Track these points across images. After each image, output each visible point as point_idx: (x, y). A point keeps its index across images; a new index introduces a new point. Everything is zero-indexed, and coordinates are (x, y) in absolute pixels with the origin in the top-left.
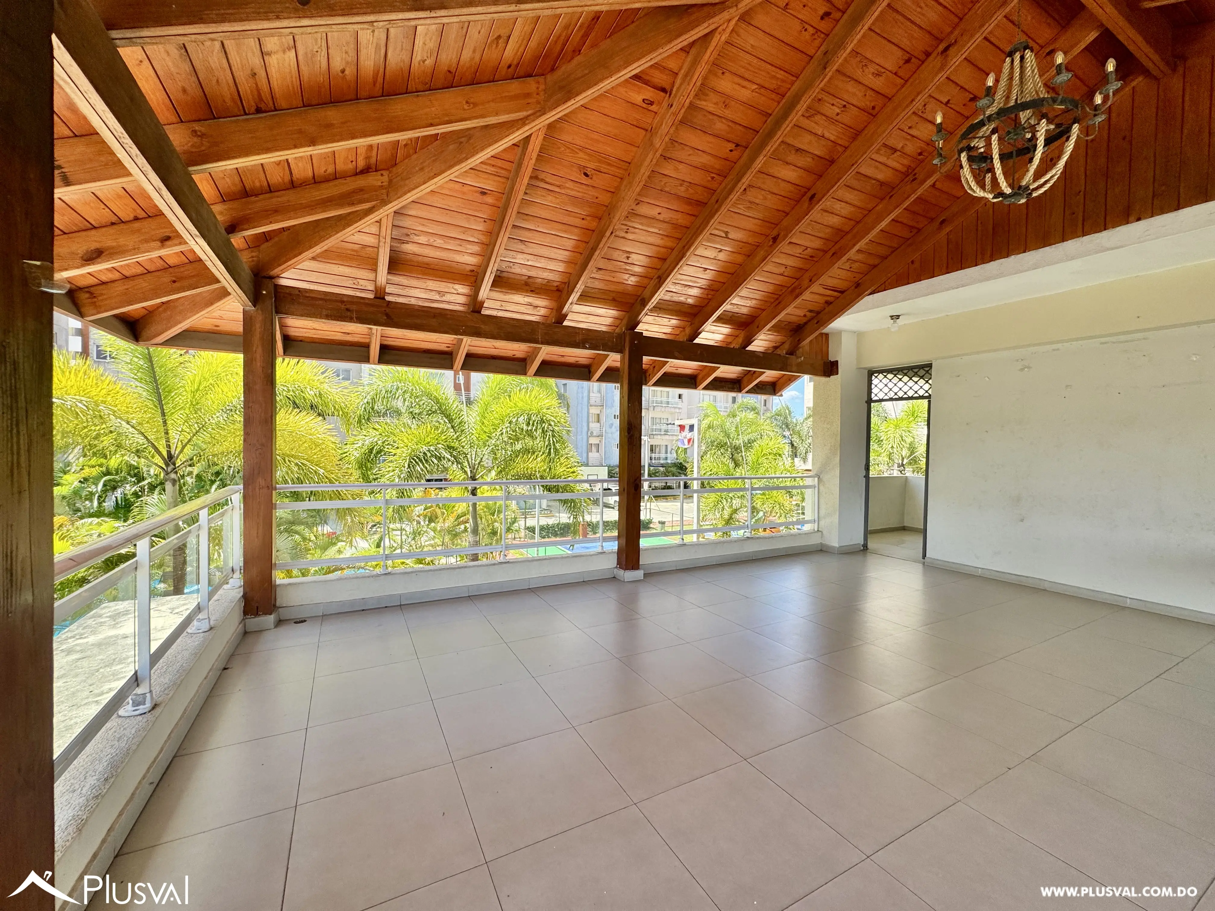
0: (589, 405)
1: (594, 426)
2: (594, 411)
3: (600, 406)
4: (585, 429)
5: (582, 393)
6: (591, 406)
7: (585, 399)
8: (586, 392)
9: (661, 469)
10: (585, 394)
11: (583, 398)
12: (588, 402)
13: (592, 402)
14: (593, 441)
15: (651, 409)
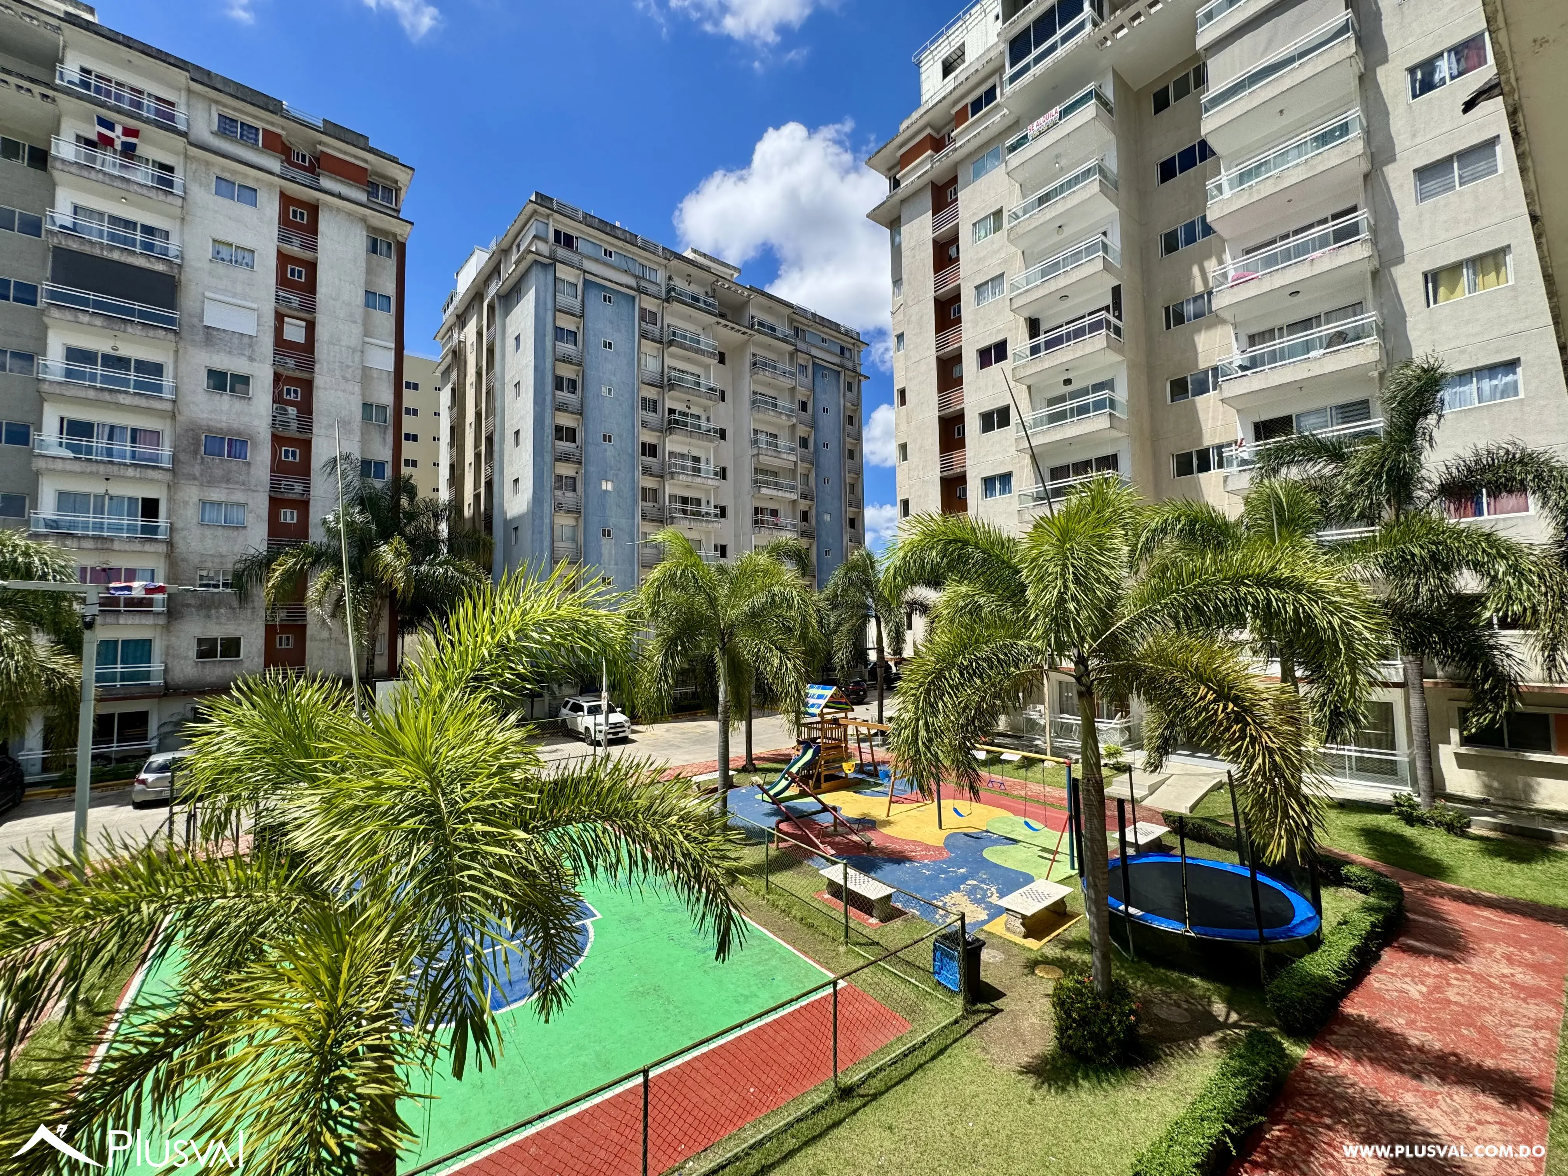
5: (542, 542)
8: (549, 539)
10: (547, 543)
11: (542, 549)
12: (552, 556)
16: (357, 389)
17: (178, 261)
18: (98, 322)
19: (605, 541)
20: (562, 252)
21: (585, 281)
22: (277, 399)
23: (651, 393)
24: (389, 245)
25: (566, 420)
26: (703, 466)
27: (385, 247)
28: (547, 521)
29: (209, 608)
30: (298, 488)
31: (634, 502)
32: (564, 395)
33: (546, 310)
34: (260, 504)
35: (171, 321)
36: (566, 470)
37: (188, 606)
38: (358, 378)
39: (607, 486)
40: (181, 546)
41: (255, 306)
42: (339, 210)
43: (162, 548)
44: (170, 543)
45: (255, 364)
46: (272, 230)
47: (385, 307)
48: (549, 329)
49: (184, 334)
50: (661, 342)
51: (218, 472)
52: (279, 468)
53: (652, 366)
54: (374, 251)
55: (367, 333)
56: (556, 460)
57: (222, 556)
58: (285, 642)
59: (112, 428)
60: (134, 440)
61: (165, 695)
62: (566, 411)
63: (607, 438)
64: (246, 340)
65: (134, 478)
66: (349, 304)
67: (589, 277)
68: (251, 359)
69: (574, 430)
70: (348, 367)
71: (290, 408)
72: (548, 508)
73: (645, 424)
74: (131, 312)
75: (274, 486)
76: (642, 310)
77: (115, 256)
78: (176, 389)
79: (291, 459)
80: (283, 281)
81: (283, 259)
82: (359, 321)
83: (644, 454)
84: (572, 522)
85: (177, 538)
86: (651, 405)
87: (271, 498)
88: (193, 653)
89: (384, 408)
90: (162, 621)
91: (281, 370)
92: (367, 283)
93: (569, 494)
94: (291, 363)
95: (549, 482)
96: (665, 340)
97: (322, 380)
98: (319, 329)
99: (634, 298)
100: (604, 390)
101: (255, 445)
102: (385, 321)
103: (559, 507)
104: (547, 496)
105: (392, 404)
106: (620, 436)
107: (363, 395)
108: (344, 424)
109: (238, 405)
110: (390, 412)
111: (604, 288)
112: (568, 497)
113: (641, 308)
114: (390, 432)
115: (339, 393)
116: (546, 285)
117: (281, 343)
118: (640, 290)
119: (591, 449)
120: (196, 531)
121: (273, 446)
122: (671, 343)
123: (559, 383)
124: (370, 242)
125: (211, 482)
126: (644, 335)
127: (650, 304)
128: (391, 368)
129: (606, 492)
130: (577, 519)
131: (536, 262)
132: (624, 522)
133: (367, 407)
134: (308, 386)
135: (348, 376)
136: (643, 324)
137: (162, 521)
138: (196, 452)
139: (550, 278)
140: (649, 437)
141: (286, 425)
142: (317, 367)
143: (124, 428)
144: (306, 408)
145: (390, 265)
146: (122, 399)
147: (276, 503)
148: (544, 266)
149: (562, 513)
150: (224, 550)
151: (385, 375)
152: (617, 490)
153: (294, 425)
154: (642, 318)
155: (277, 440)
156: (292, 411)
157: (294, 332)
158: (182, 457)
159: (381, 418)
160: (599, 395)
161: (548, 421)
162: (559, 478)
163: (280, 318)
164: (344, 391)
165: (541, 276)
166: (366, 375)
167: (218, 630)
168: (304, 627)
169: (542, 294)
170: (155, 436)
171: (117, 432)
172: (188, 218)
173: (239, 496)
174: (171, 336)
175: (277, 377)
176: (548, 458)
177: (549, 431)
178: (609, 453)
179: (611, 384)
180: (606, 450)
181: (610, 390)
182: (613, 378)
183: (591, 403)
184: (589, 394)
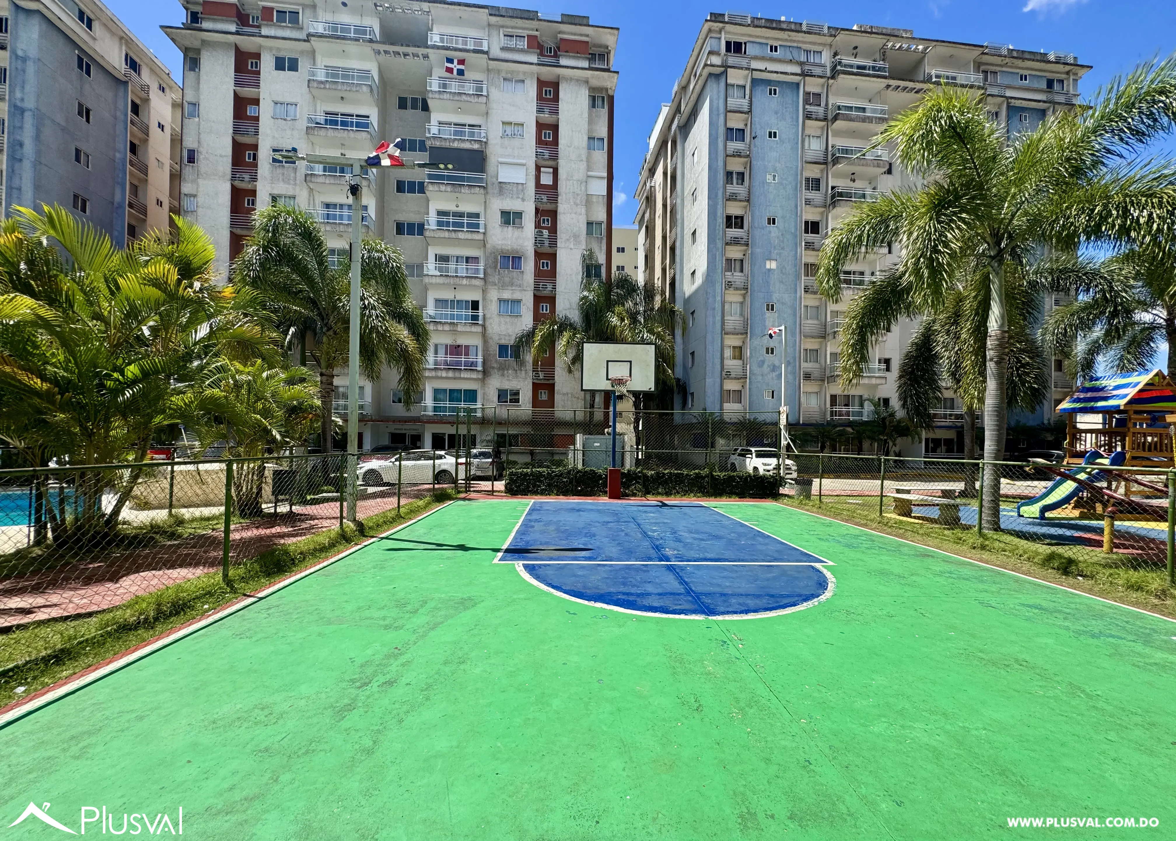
0: (724, 332)
1: (732, 364)
2: (732, 341)
3: (742, 334)
4: (718, 367)
5: (714, 317)
6: (725, 334)
7: (718, 325)
8: (720, 314)
9: (849, 429)
10: (718, 318)
11: (714, 323)
12: (723, 329)
13: (729, 326)
14: (731, 385)
15: (831, 337)
16: (584, 210)
17: (485, 140)
18: (449, 188)
19: (768, 314)
20: (732, 59)
21: (753, 79)
22: (538, 226)
23: (814, 172)
24: (603, 98)
25: (735, 210)
27: (600, 103)
28: (719, 298)
29: (503, 369)
30: (550, 287)
31: (798, 277)
32: (734, 188)
33: (718, 115)
34: (528, 299)
35: (481, 180)
36: (734, 252)
37: (493, 368)
38: (584, 203)
39: (772, 265)
40: (490, 330)
41: (524, 162)
42: (571, 79)
43: (479, 329)
44: (484, 326)
45: (525, 203)
46: (532, 106)
47: (601, 147)
48: (722, 130)
49: (490, 190)
50: (825, 119)
51: (507, 279)
52: (539, 274)
53: (815, 146)
54: (594, 106)
55: (589, 168)
56: (727, 244)
57: (509, 336)
58: (544, 396)
59: (457, 257)
60: (467, 262)
61: (483, 423)
62: (735, 200)
63: (772, 221)
64: (520, 187)
65: (466, 285)
66: (578, 148)
67: (756, 74)
68: (523, 200)
69: (742, 218)
70: (578, 195)
71: (544, 231)
72: (719, 288)
73: (808, 202)
74: (462, 179)
75: (536, 288)
76: (807, 94)
77: (456, 145)
78: (485, 225)
79: (545, 268)
80: (540, 142)
81: (540, 126)
82: (584, 159)
83: (806, 232)
84: (740, 299)
85: (487, 324)
86: (815, 184)
87: (535, 295)
88: (496, 399)
89: (600, 224)
90: (480, 376)
91: (539, 205)
92: (590, 131)
93: (738, 274)
94: (545, 198)
95: (721, 264)
96: (830, 117)
97: (562, 207)
98: (560, 171)
99: (798, 85)
100: (769, 178)
101: (526, 258)
102: (600, 157)
103: (729, 285)
104: (718, 277)
105: (605, 221)
106: (783, 217)
107: (587, 215)
108: (576, 237)
109: (517, 233)
110: (604, 226)
111: (768, 82)
112: (737, 277)
113: (805, 92)
114: (604, 241)
115: (573, 215)
116: (719, 92)
117: (538, 185)
118: (804, 74)
119: (757, 233)
120: (496, 319)
121: (535, 259)
122: (836, 118)
123: (729, 175)
124: (591, 99)
125: (503, 286)
126: (808, 116)
127: (813, 85)
128: (605, 193)
129: (770, 270)
130: (744, 295)
131: (710, 75)
132: (787, 298)
133: (589, 224)
134: (554, 214)
135: (578, 202)
136: (808, 107)
137: (480, 313)
138: (496, 267)
139: (722, 84)
140: (811, 215)
141: (542, 243)
142: (559, 198)
143: (462, 257)
144: (553, 230)
145: (604, 112)
146: (461, 235)
147: (538, 299)
148: (718, 75)
149: (731, 291)
150: (510, 331)
151: (601, 198)
152: (781, 268)
153: (547, 243)
154: (806, 102)
155: (538, 255)
156: (546, 233)
157: (547, 179)
158: (489, 271)
159: (599, 233)
160: (764, 182)
161: (720, 212)
162: (729, 261)
163: (538, 168)
164: (576, 213)
165: (715, 86)
166: (588, 200)
167: (509, 385)
168: (553, 385)
169: (715, 104)
170: (476, 259)
171: (460, 259)
172: (490, 111)
173: (517, 296)
174: (482, 191)
175: (537, 210)
176: (719, 244)
177: (721, 221)
178: (773, 235)
179: (775, 170)
180: (770, 232)
181: (774, 176)
182: (778, 165)
183: (757, 191)
184: (756, 184)
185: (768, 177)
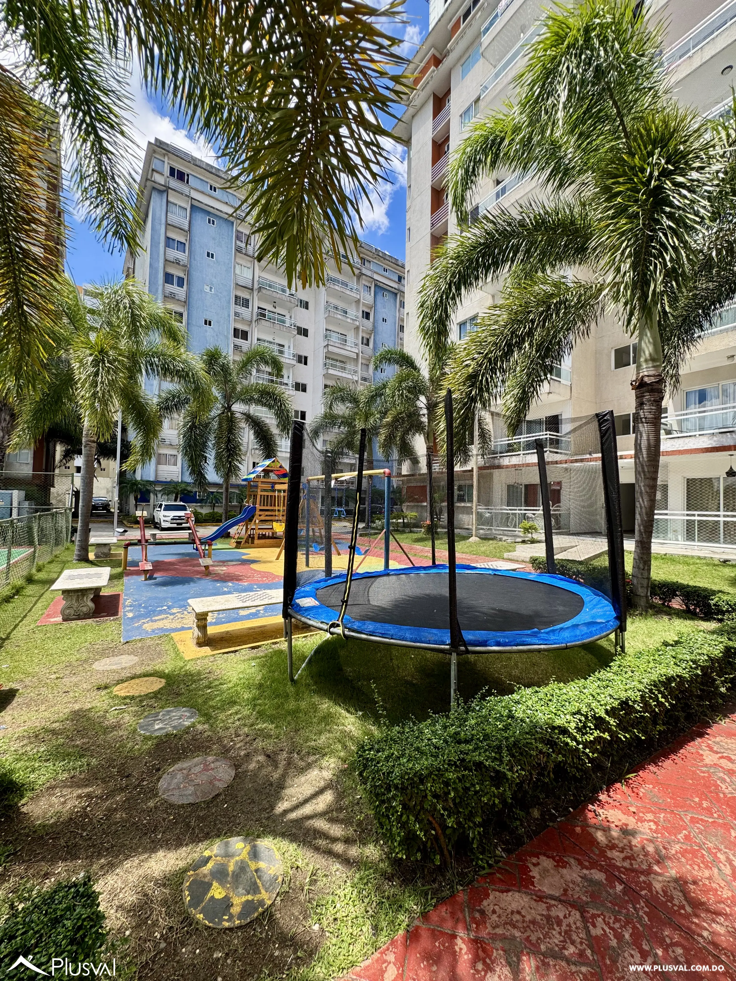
20: (174, 183)
21: (192, 206)
23: (243, 293)
25: (173, 306)
26: (286, 349)
32: (174, 288)
33: (160, 224)
48: (162, 238)
50: (253, 256)
53: (246, 274)
62: (174, 298)
63: (208, 323)
67: (195, 203)
73: (237, 315)
76: (239, 233)
83: (236, 336)
86: (244, 302)
96: (257, 256)
99: (232, 223)
106: (217, 322)
111: (208, 213)
113: (237, 231)
116: (161, 206)
118: (237, 218)
119: (194, 329)
123: (168, 278)
126: (239, 250)
127: (245, 228)
131: (153, 188)
136: (238, 242)
139: (165, 200)
140: (241, 325)
148: (161, 192)
154: (238, 238)
160: (202, 291)
165: (157, 199)
169: (158, 213)
178: (208, 334)
179: (212, 284)
180: (206, 331)
181: (211, 288)
182: (214, 280)
183: (195, 296)
184: (194, 290)
185: (206, 287)
